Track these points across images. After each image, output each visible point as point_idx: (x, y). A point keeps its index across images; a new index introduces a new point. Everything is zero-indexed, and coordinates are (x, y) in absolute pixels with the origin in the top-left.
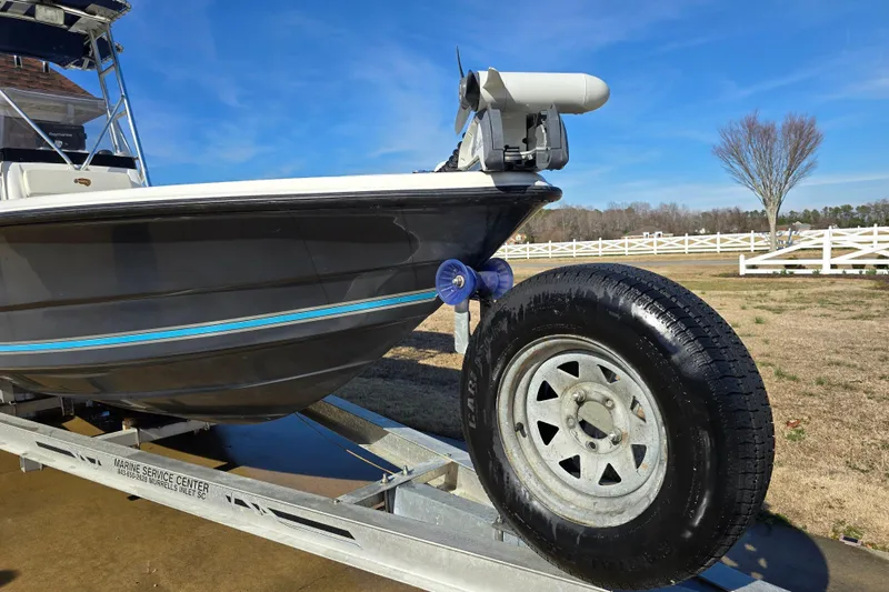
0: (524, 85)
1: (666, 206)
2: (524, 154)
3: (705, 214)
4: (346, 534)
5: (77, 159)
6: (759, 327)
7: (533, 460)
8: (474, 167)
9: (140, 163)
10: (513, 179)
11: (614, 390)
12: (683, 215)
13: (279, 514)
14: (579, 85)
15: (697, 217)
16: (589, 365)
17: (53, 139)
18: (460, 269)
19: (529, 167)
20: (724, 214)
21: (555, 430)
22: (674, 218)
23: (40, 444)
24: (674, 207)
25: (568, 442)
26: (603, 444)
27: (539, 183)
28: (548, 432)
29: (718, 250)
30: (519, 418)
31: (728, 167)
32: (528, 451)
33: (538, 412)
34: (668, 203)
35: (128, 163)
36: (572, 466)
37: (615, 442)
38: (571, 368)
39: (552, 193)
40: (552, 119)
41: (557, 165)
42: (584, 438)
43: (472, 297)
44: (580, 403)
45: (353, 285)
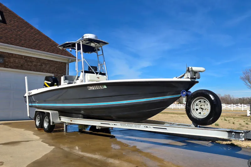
0: (195, 69)
1: (226, 95)
2: (194, 77)
3: (240, 99)
4: (166, 129)
5: (97, 73)
6: (247, 125)
7: (195, 113)
8: (188, 78)
9: (107, 74)
10: (193, 80)
11: (205, 104)
12: (232, 99)
13: (154, 128)
14: (201, 69)
15: (237, 100)
16: (202, 101)
17: (93, 69)
18: (185, 92)
19: (195, 78)
20: (246, 99)
21: (198, 109)
22: (229, 99)
23: (101, 123)
24: (229, 96)
25: (199, 111)
26: (204, 110)
27: (196, 80)
28: (197, 110)
29: (243, 110)
30: (193, 108)
31: (245, 83)
32: (195, 112)
33: (196, 107)
34: (227, 94)
35: (104, 74)
36: (200, 113)
37: (205, 109)
38: (200, 101)
39: (198, 82)
40: (198, 73)
41: (199, 78)
42: (201, 110)
43: (186, 96)
44: (201, 106)
45: (168, 93)
